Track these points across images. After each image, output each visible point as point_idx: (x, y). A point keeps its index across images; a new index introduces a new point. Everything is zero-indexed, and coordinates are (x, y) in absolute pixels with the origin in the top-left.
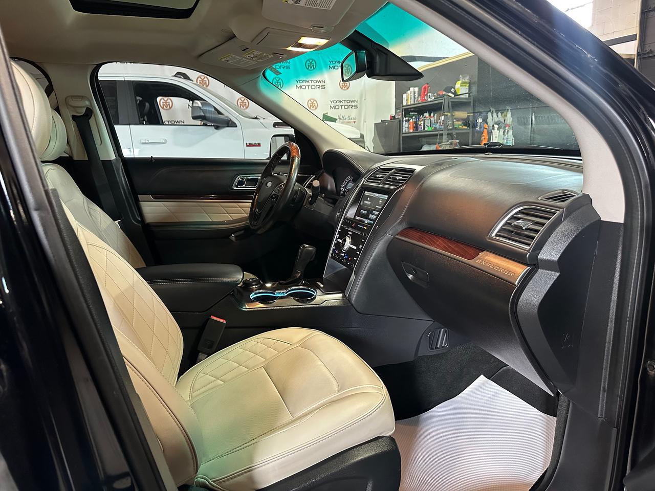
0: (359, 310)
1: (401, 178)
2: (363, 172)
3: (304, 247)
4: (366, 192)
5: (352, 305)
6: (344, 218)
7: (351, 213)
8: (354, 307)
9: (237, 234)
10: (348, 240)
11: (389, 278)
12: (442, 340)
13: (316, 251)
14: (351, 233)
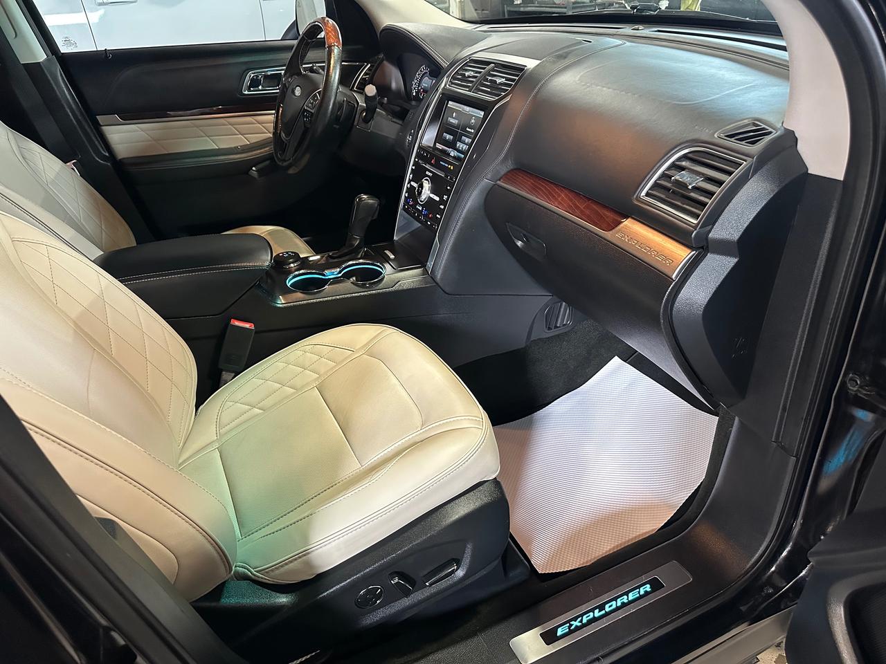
0: (447, 289)
1: (503, 80)
2: (445, 65)
3: (360, 199)
4: (450, 102)
5: (437, 284)
6: (419, 147)
7: (428, 137)
8: (439, 286)
9: (260, 166)
10: (427, 185)
11: (490, 243)
12: (565, 316)
13: (380, 205)
14: (430, 174)
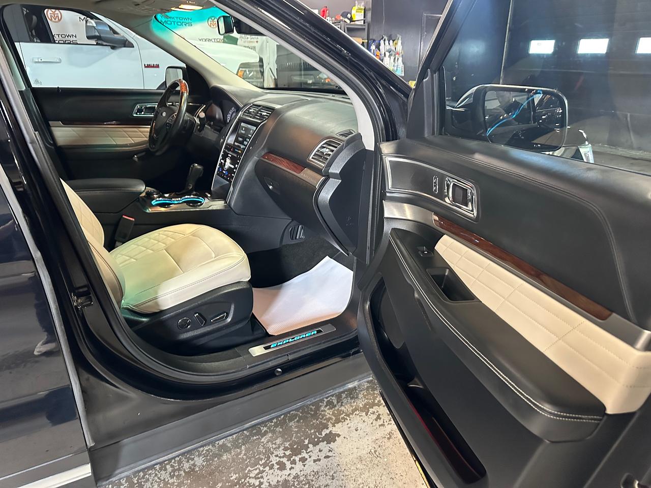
0: (237, 212)
1: (265, 113)
2: (241, 106)
3: (194, 166)
4: (242, 123)
5: (231, 208)
6: (226, 144)
7: (231, 140)
8: (233, 210)
9: (139, 155)
10: (228, 161)
11: (258, 190)
12: (300, 234)
14: (230, 156)
